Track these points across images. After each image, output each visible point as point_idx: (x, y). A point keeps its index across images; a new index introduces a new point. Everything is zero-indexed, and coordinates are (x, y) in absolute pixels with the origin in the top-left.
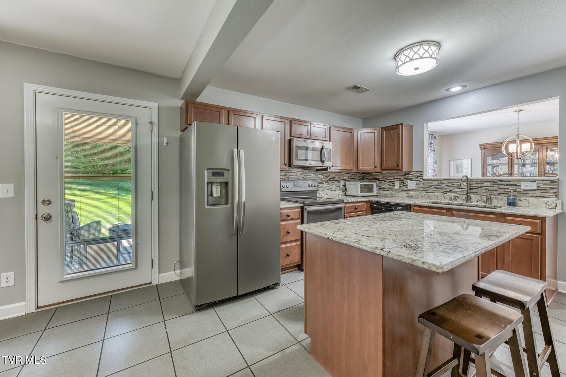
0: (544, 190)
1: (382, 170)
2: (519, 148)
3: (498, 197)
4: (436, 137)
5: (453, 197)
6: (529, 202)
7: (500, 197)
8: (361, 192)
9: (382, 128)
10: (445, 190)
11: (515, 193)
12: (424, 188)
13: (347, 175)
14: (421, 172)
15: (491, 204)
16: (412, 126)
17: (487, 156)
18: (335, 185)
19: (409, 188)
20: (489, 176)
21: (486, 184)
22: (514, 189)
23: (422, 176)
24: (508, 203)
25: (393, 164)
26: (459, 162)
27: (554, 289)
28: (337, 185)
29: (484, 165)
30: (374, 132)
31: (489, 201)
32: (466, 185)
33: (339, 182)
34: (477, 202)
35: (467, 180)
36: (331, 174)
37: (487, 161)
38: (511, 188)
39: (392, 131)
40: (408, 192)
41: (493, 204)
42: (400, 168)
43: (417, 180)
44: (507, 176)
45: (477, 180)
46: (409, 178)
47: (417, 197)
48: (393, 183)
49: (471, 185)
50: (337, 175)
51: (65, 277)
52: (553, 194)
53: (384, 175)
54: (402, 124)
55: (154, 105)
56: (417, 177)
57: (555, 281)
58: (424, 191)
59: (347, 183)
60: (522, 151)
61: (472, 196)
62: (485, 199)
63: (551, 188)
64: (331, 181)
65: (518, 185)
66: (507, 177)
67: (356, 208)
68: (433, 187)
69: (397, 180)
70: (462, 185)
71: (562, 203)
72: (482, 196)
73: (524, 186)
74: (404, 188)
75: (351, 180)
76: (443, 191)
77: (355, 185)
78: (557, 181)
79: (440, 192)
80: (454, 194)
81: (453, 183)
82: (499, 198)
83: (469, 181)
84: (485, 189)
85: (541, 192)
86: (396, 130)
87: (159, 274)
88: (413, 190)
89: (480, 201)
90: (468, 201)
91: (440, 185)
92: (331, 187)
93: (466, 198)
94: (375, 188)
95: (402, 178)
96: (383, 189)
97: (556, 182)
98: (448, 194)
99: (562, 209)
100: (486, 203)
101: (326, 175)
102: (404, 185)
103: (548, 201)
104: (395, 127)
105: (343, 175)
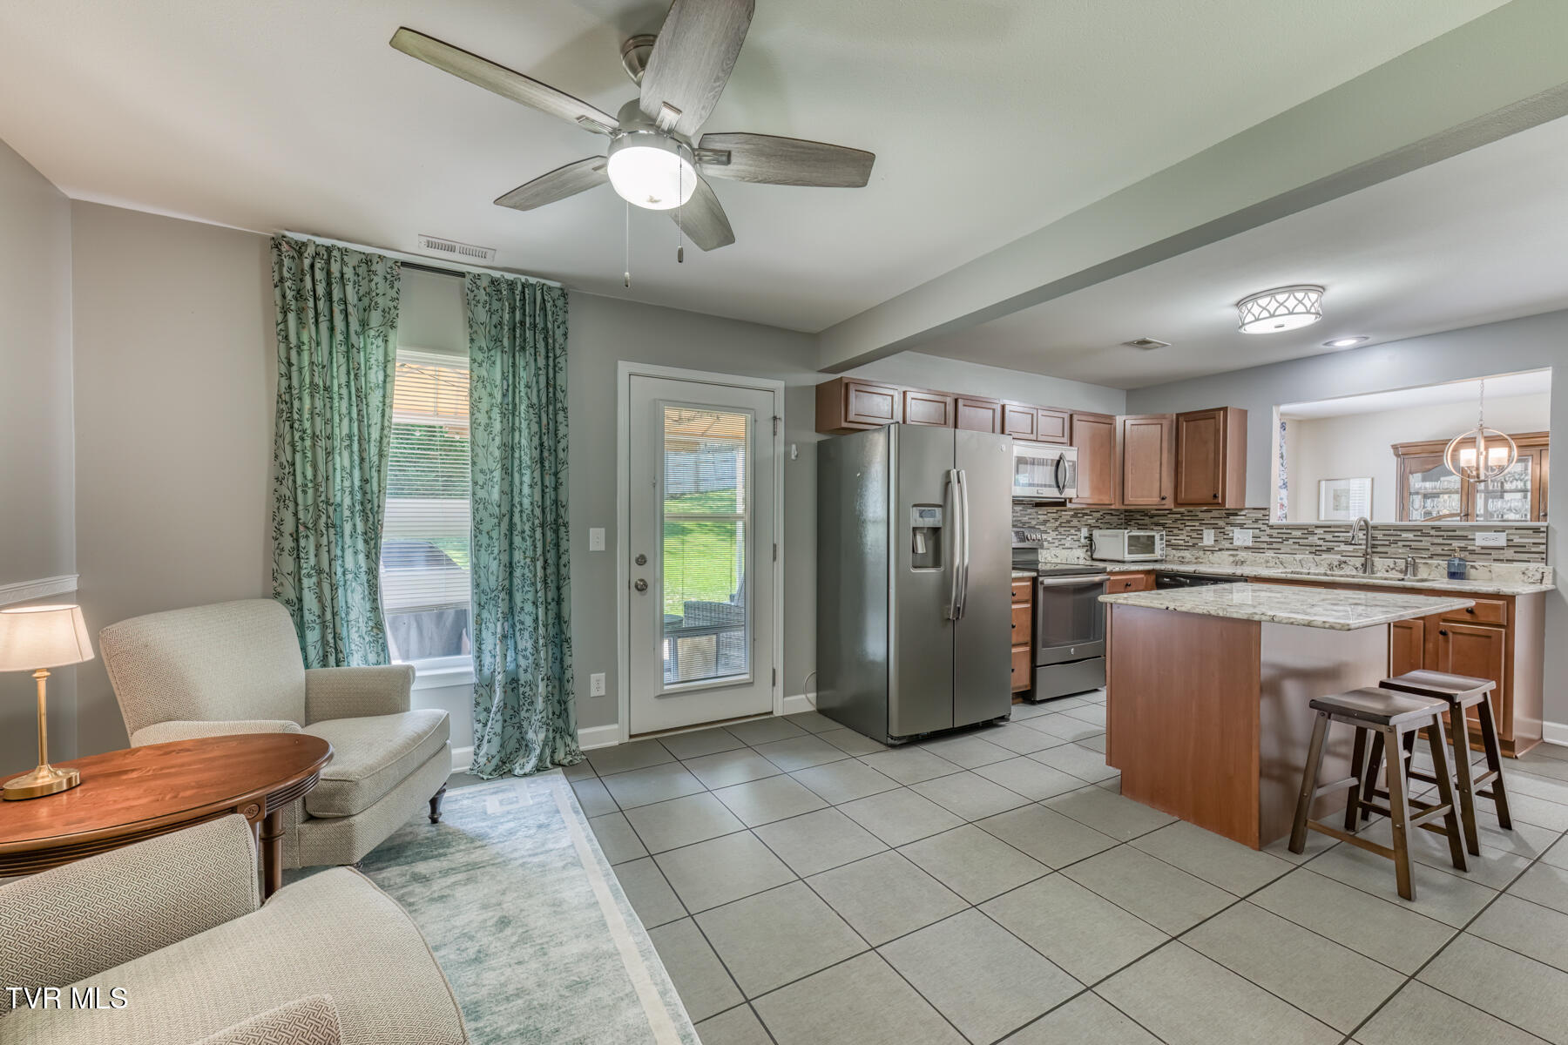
0: (1519, 549)
1: (1177, 503)
2: (1482, 458)
3: (1429, 561)
4: (1287, 423)
5: (1336, 563)
6: (1490, 571)
7: (1434, 562)
8: (1129, 553)
9: (1178, 415)
10: (1318, 548)
11: (1463, 555)
12: (1271, 543)
13: (1096, 515)
14: (1266, 509)
15: (1415, 575)
16: (1246, 412)
17: (1411, 473)
18: (1071, 537)
19: (1237, 543)
20: (1414, 519)
21: (1405, 535)
22: (1462, 545)
23: (1267, 518)
24: (1448, 573)
25: (1204, 493)
26: (1341, 485)
27: (1535, 737)
28: (1075, 537)
29: (1404, 492)
30: (1161, 425)
31: (1410, 569)
32: (1365, 537)
33: (1079, 530)
34: (1387, 571)
35: (1364, 528)
36: (1063, 513)
37: (1412, 484)
38: (1456, 544)
39: (1202, 423)
40: (1235, 552)
41: (1418, 574)
42: (1220, 502)
43: (1256, 526)
44: (1459, 518)
45: (1386, 528)
46: (1238, 522)
47: (1255, 563)
48: (1199, 532)
49: (1374, 538)
50: (1075, 516)
51: (666, 687)
52: (1537, 556)
53: (1179, 516)
54: (1225, 409)
55: (779, 385)
56: (1257, 521)
57: (1538, 722)
58: (1270, 551)
59: (1096, 533)
60: (1490, 464)
61: (1376, 560)
62: (1403, 567)
63: (1534, 544)
64: (1063, 529)
65: (1470, 537)
66: (1457, 521)
67: (1127, 585)
68: (1291, 541)
69: (1209, 526)
70: (1356, 538)
71: (1555, 572)
72: (1396, 560)
73: (1481, 539)
74: (1226, 545)
75: (1101, 526)
76: (1314, 549)
77: (1117, 536)
78: (1544, 529)
79: (1307, 552)
80: (1339, 557)
81: (1336, 534)
82: (1433, 564)
83: (1370, 528)
84: (1404, 546)
85: (1515, 552)
86: (1213, 420)
87: (784, 697)
88: (1247, 548)
89: (1392, 569)
90: (1369, 569)
91: (1307, 538)
92: (1063, 542)
93: (1362, 565)
94: (1158, 544)
95: (1221, 523)
96: (1175, 547)
97: (1544, 532)
98: (1324, 556)
99: (1554, 583)
100: (1406, 574)
101: (1054, 515)
102: (1225, 537)
103: (1527, 569)
104: (1209, 415)
105: (1086, 514)
